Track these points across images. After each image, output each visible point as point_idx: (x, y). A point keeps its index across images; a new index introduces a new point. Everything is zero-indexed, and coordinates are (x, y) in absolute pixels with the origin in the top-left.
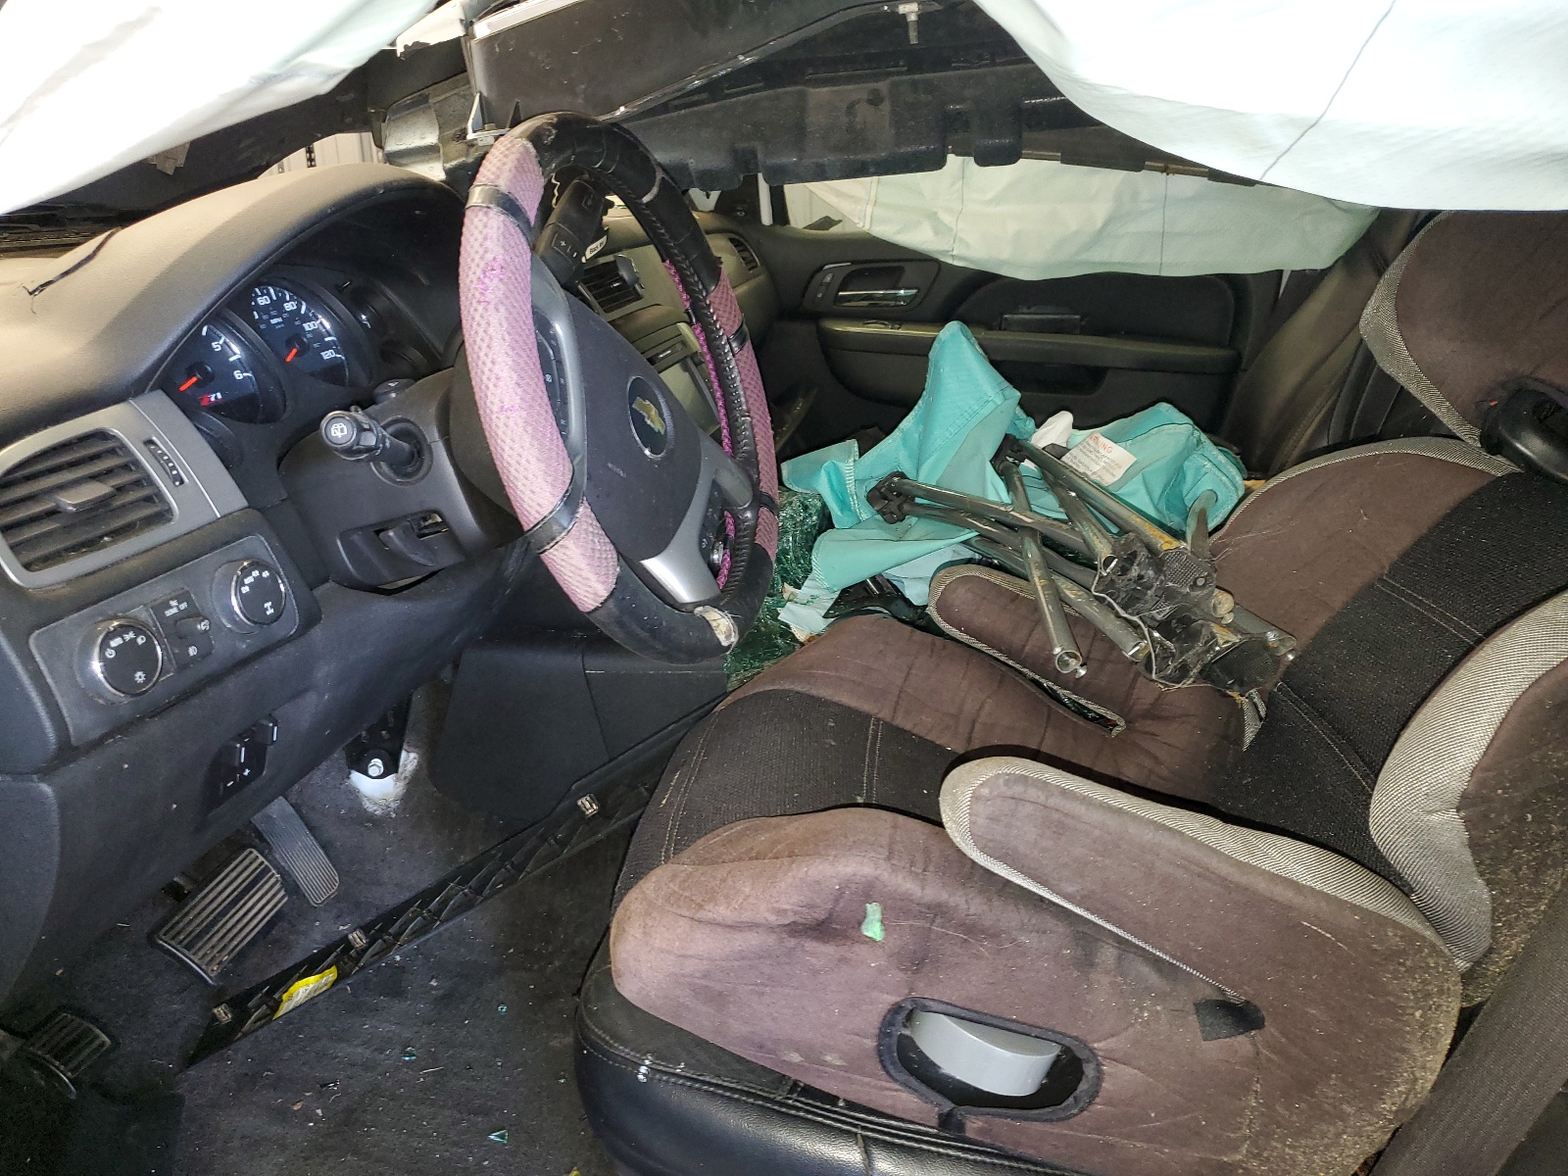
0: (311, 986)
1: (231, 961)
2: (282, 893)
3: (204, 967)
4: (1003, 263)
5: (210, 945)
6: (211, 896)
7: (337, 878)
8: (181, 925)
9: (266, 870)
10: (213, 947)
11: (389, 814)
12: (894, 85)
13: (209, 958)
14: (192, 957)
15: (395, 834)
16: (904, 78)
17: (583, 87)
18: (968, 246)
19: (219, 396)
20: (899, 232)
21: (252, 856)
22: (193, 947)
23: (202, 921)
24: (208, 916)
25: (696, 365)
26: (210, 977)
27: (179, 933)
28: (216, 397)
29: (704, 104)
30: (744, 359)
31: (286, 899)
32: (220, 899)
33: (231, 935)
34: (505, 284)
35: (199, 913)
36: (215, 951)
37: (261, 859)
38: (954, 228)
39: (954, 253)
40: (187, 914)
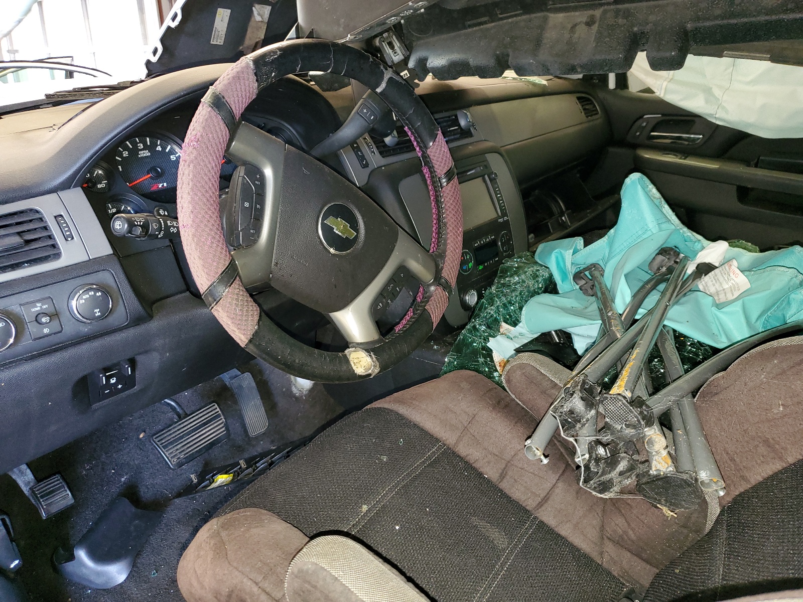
0: (224, 479)
1: (184, 459)
2: (224, 429)
3: (170, 458)
4: (750, 125)
5: (176, 448)
6: (185, 424)
7: (267, 424)
8: (166, 435)
9: (219, 416)
10: (177, 450)
11: (302, 396)
12: (605, 12)
13: (174, 455)
14: (165, 452)
15: (303, 407)
16: (612, 7)
17: (343, 20)
18: (727, 112)
19: (165, 184)
20: (681, 100)
21: (214, 407)
22: (167, 447)
23: (176, 436)
24: (179, 434)
25: (491, 180)
26: (171, 464)
27: (162, 440)
28: (163, 186)
29: (487, 24)
30: (448, 191)
31: (225, 432)
32: (189, 426)
33: (188, 445)
34: (197, 151)
35: (176, 431)
36: (178, 452)
37: (218, 409)
38: (721, 99)
39: (717, 116)
40: (170, 430)
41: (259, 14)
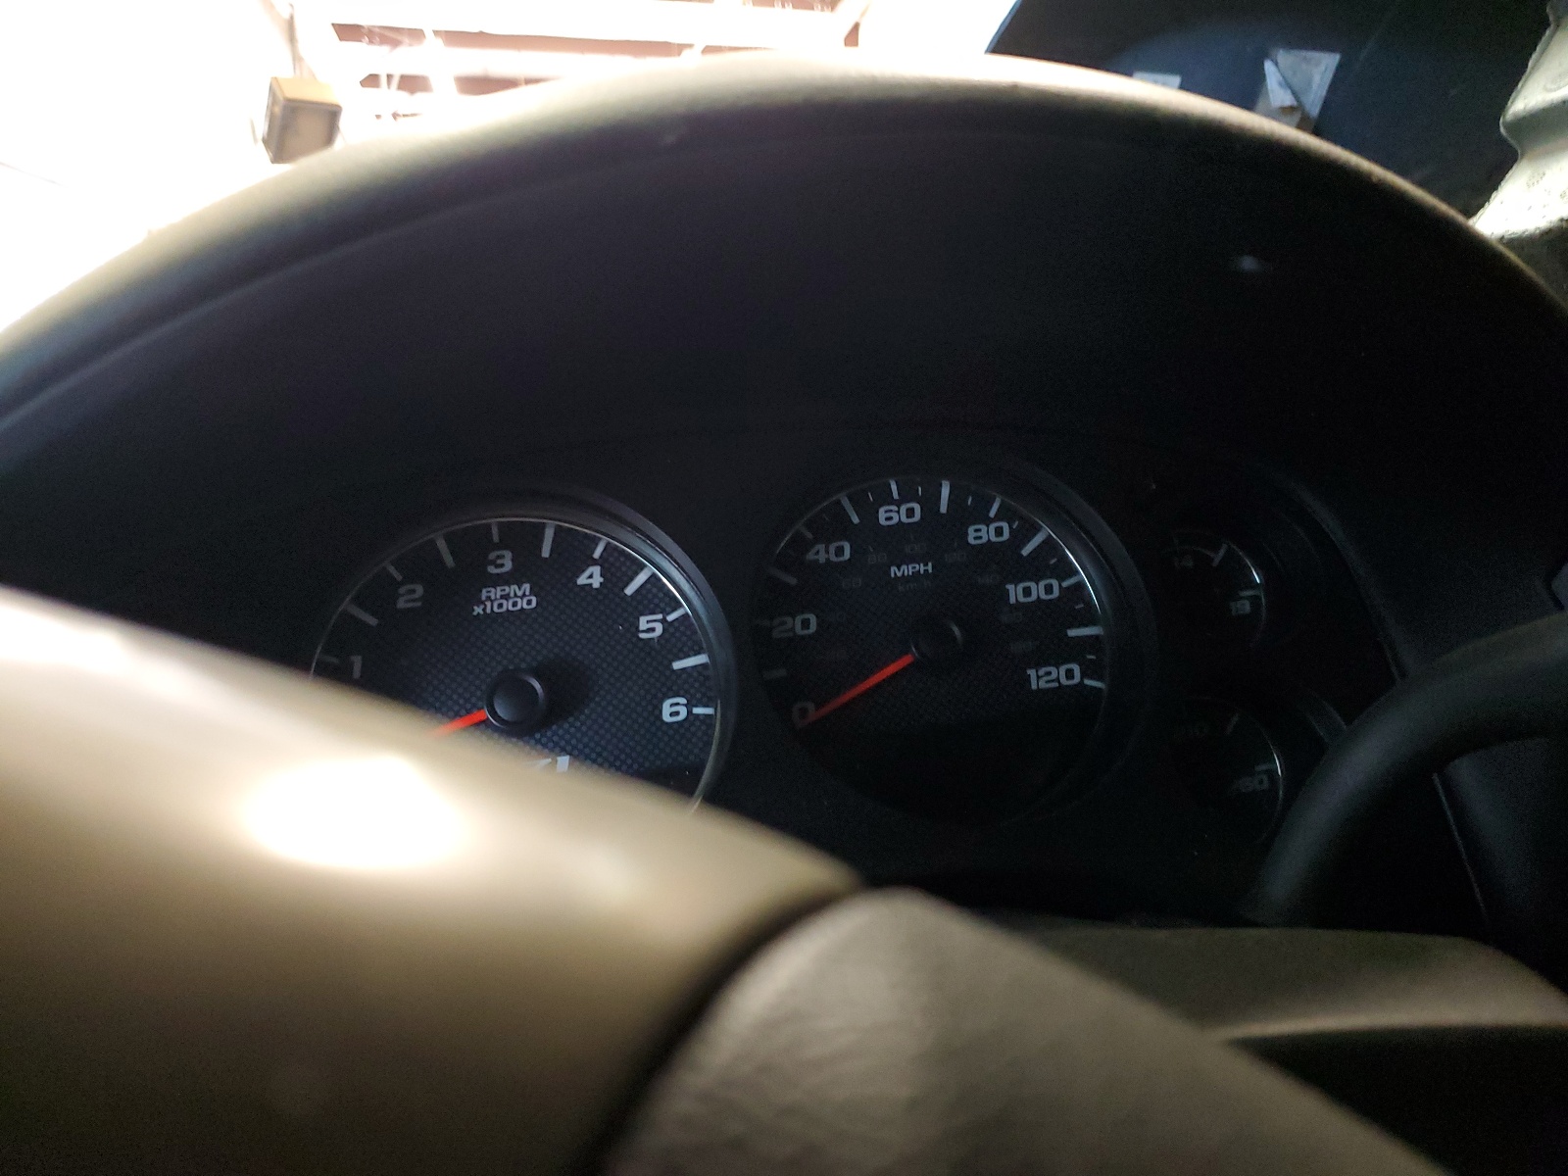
41: (1287, 84)
